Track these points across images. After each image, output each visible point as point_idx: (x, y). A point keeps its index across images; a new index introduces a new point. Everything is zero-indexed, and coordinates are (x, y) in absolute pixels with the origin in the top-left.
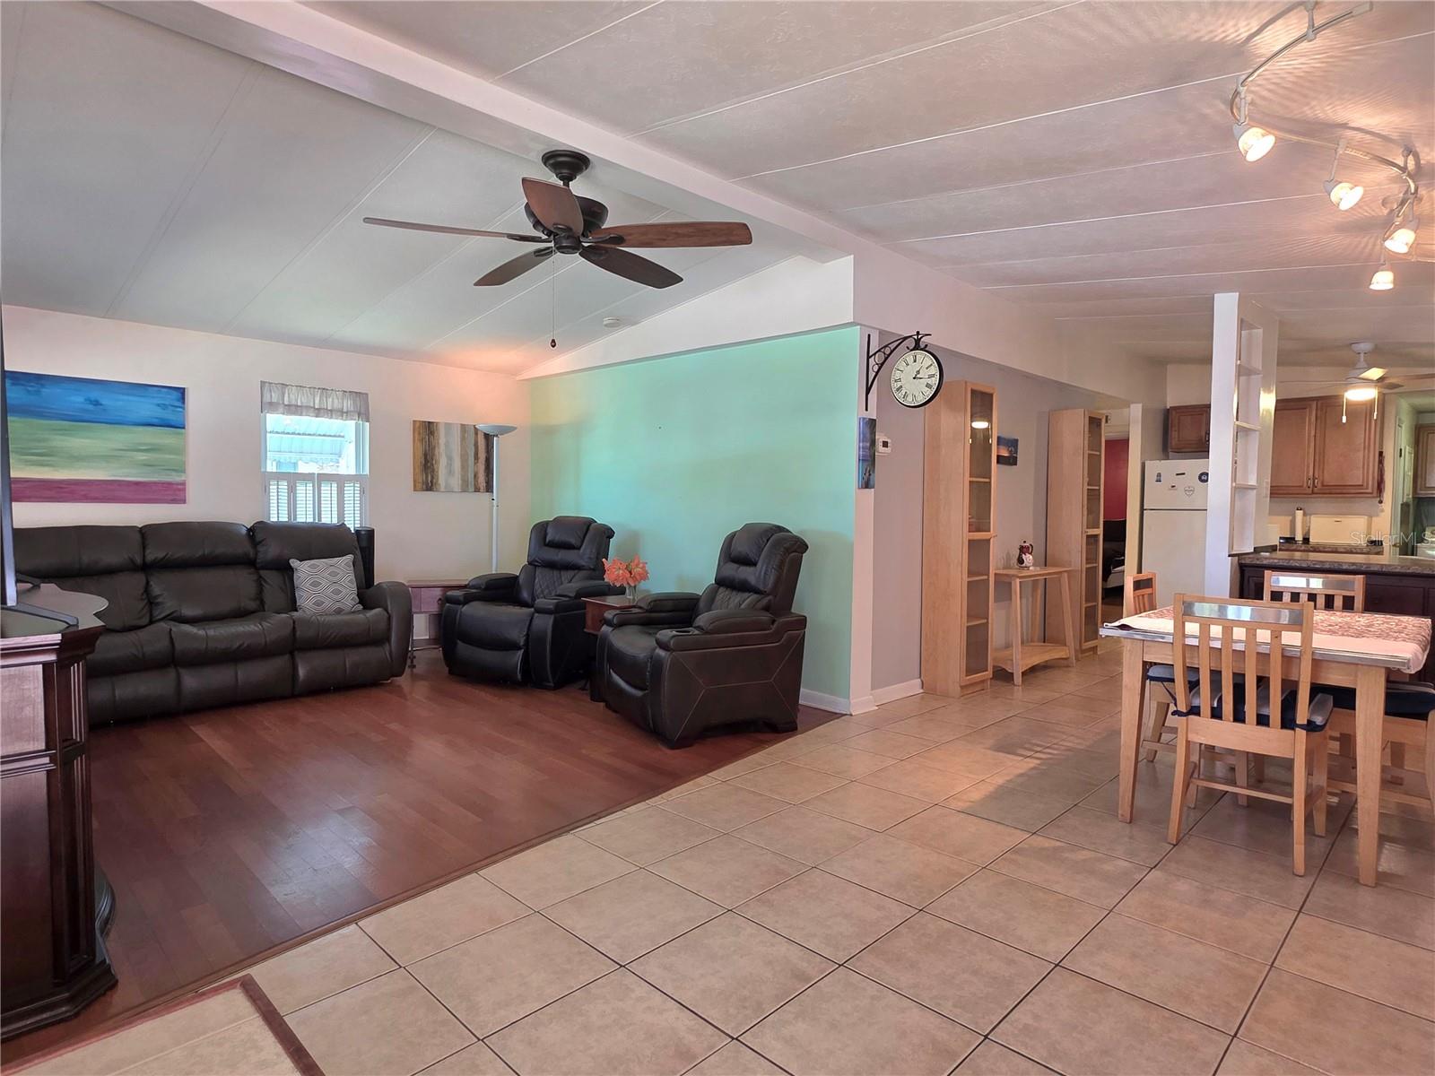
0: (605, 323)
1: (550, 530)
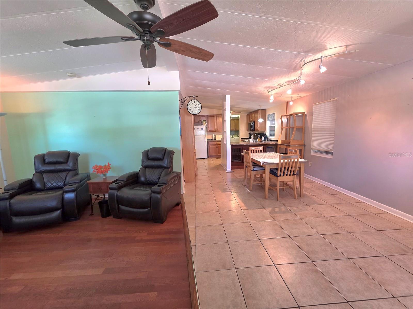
0: (68, 75)
1: (46, 157)
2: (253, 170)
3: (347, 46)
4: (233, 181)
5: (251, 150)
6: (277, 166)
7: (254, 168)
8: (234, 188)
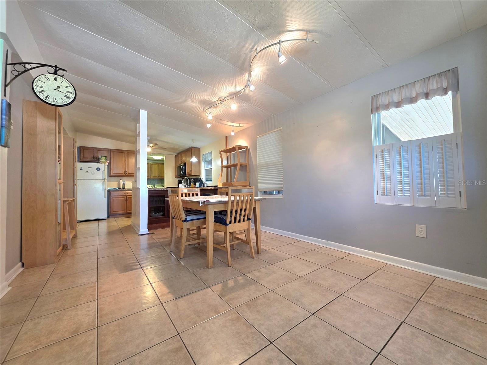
2: (186, 220)
3: (308, 32)
4: (151, 246)
5: (182, 193)
6: (225, 207)
7: (187, 217)
8: (148, 260)
